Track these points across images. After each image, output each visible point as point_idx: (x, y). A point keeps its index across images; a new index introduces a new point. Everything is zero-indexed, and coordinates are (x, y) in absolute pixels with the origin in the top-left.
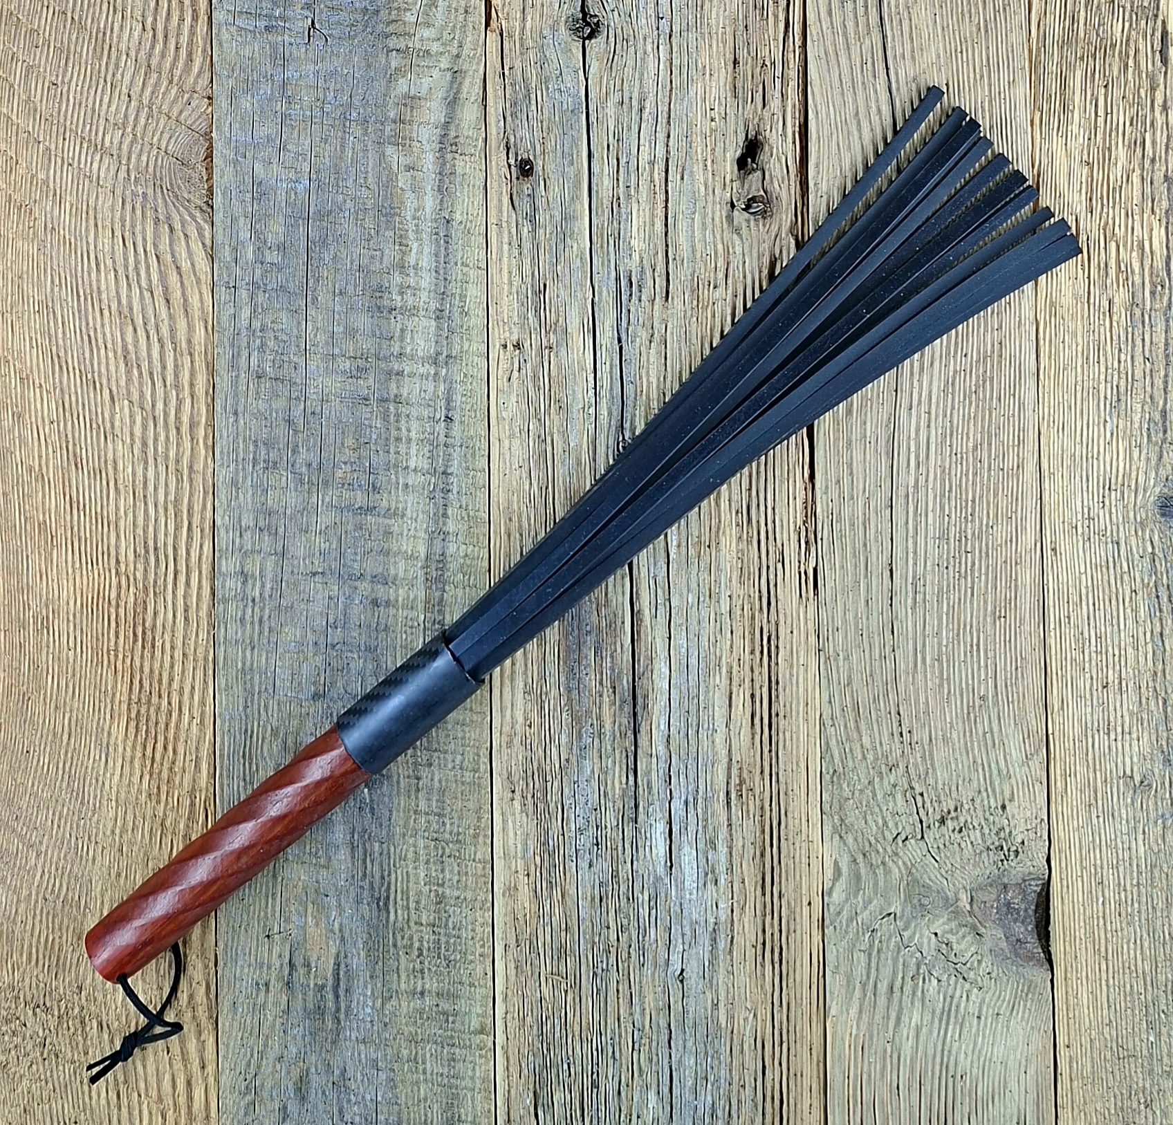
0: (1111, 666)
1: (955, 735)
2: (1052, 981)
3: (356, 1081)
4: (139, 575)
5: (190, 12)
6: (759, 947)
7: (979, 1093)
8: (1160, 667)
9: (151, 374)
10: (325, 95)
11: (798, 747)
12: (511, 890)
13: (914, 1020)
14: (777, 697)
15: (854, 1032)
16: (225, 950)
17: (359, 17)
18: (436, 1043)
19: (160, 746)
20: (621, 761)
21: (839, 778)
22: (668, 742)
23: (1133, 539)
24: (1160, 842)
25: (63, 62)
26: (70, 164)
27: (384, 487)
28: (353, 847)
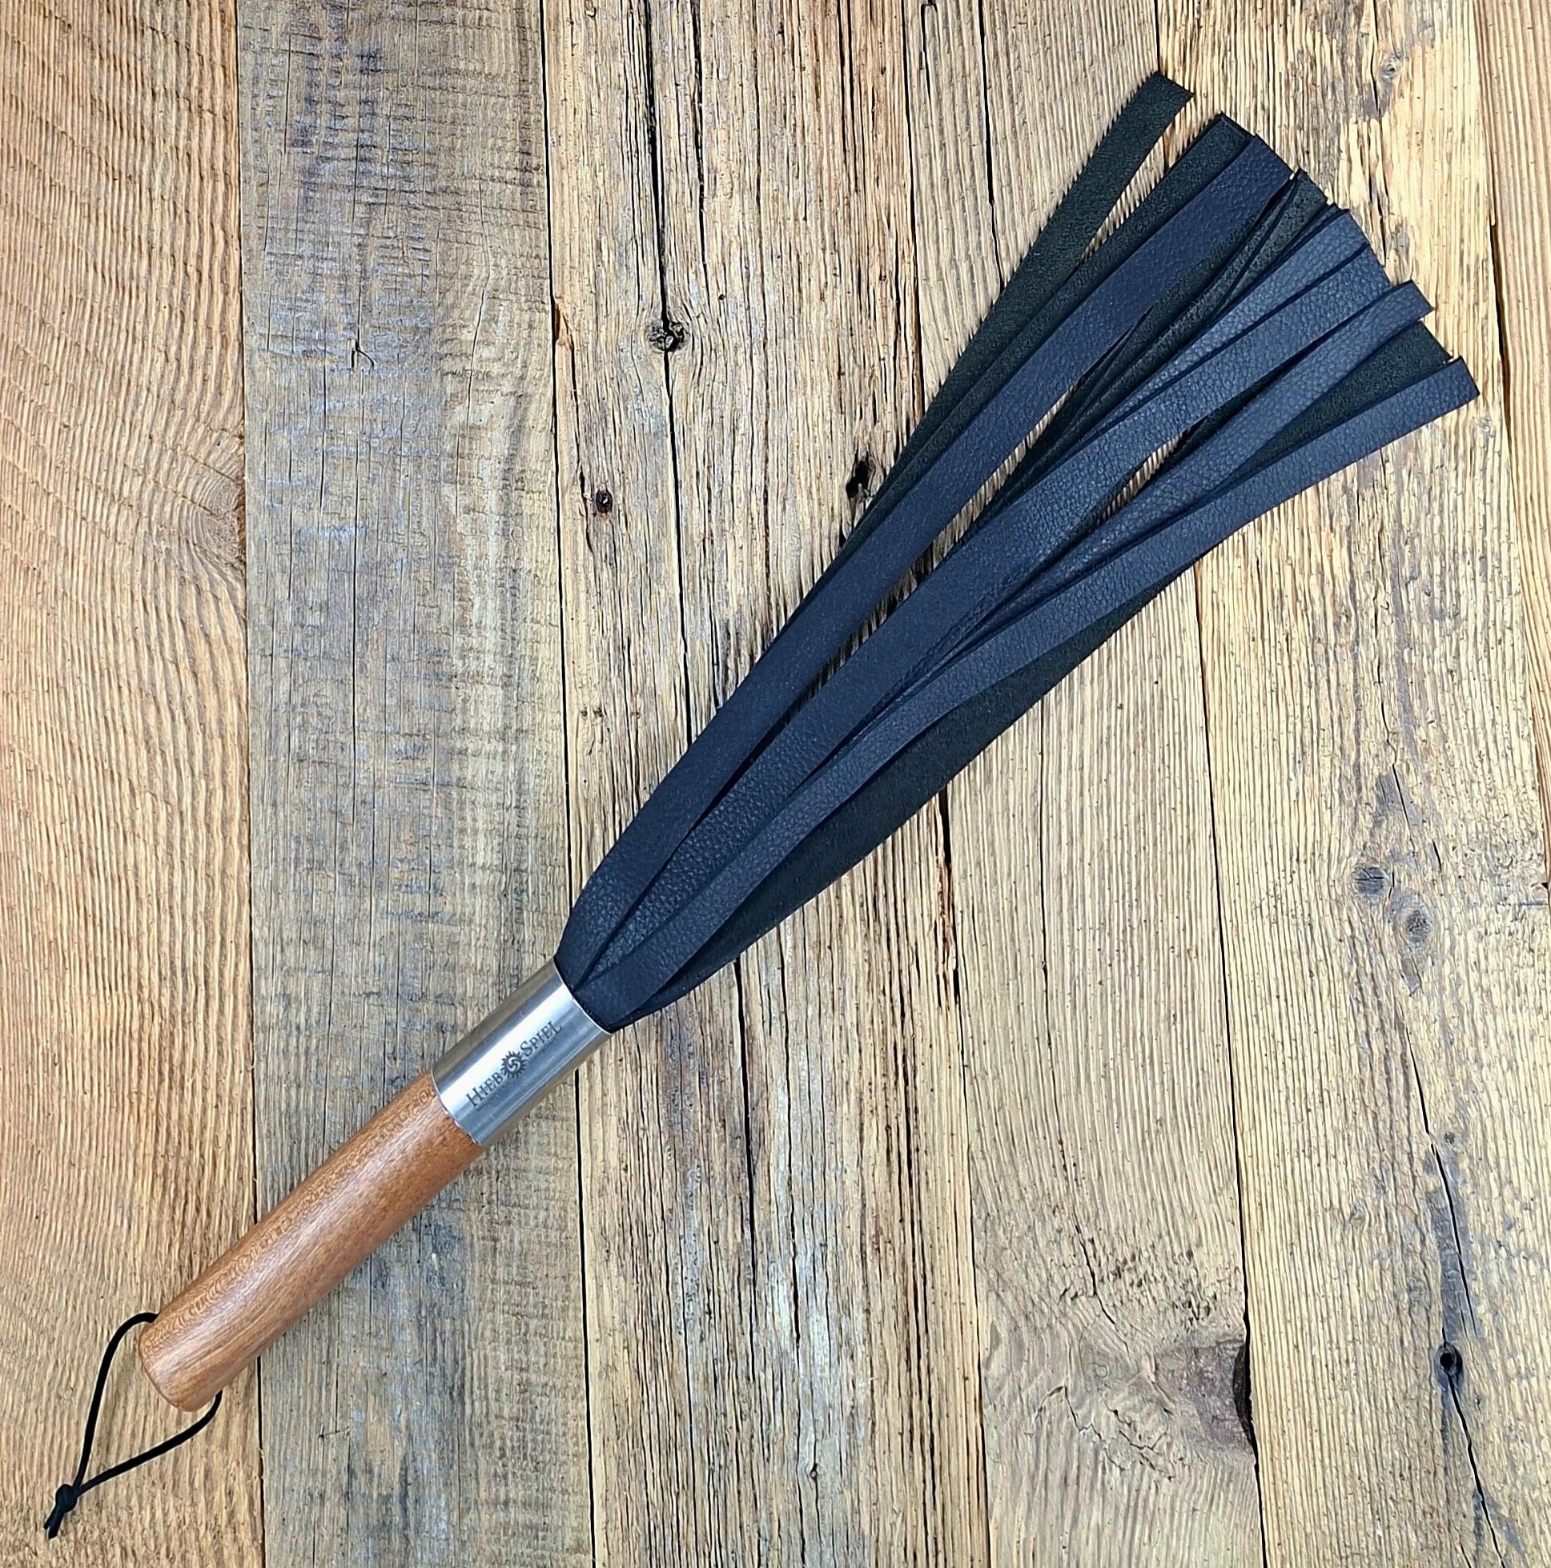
0: (1309, 1075)
1: (1128, 1166)
2: (1257, 1467)
4: (165, 1003)
5: (219, 338)
6: (906, 1434)
8: (1368, 1074)
9: (177, 761)
10: (372, 429)
11: (943, 1188)
12: (609, 1371)
13: (1094, 1519)
14: (917, 1127)
16: (272, 1453)
17: (409, 336)
19: (191, 1207)
20: (734, 1211)
21: (993, 1224)
22: (789, 1185)
23: (1328, 919)
24: (1377, 1287)
25: (76, 401)
26: (83, 519)
27: (447, 888)
28: (420, 1326)
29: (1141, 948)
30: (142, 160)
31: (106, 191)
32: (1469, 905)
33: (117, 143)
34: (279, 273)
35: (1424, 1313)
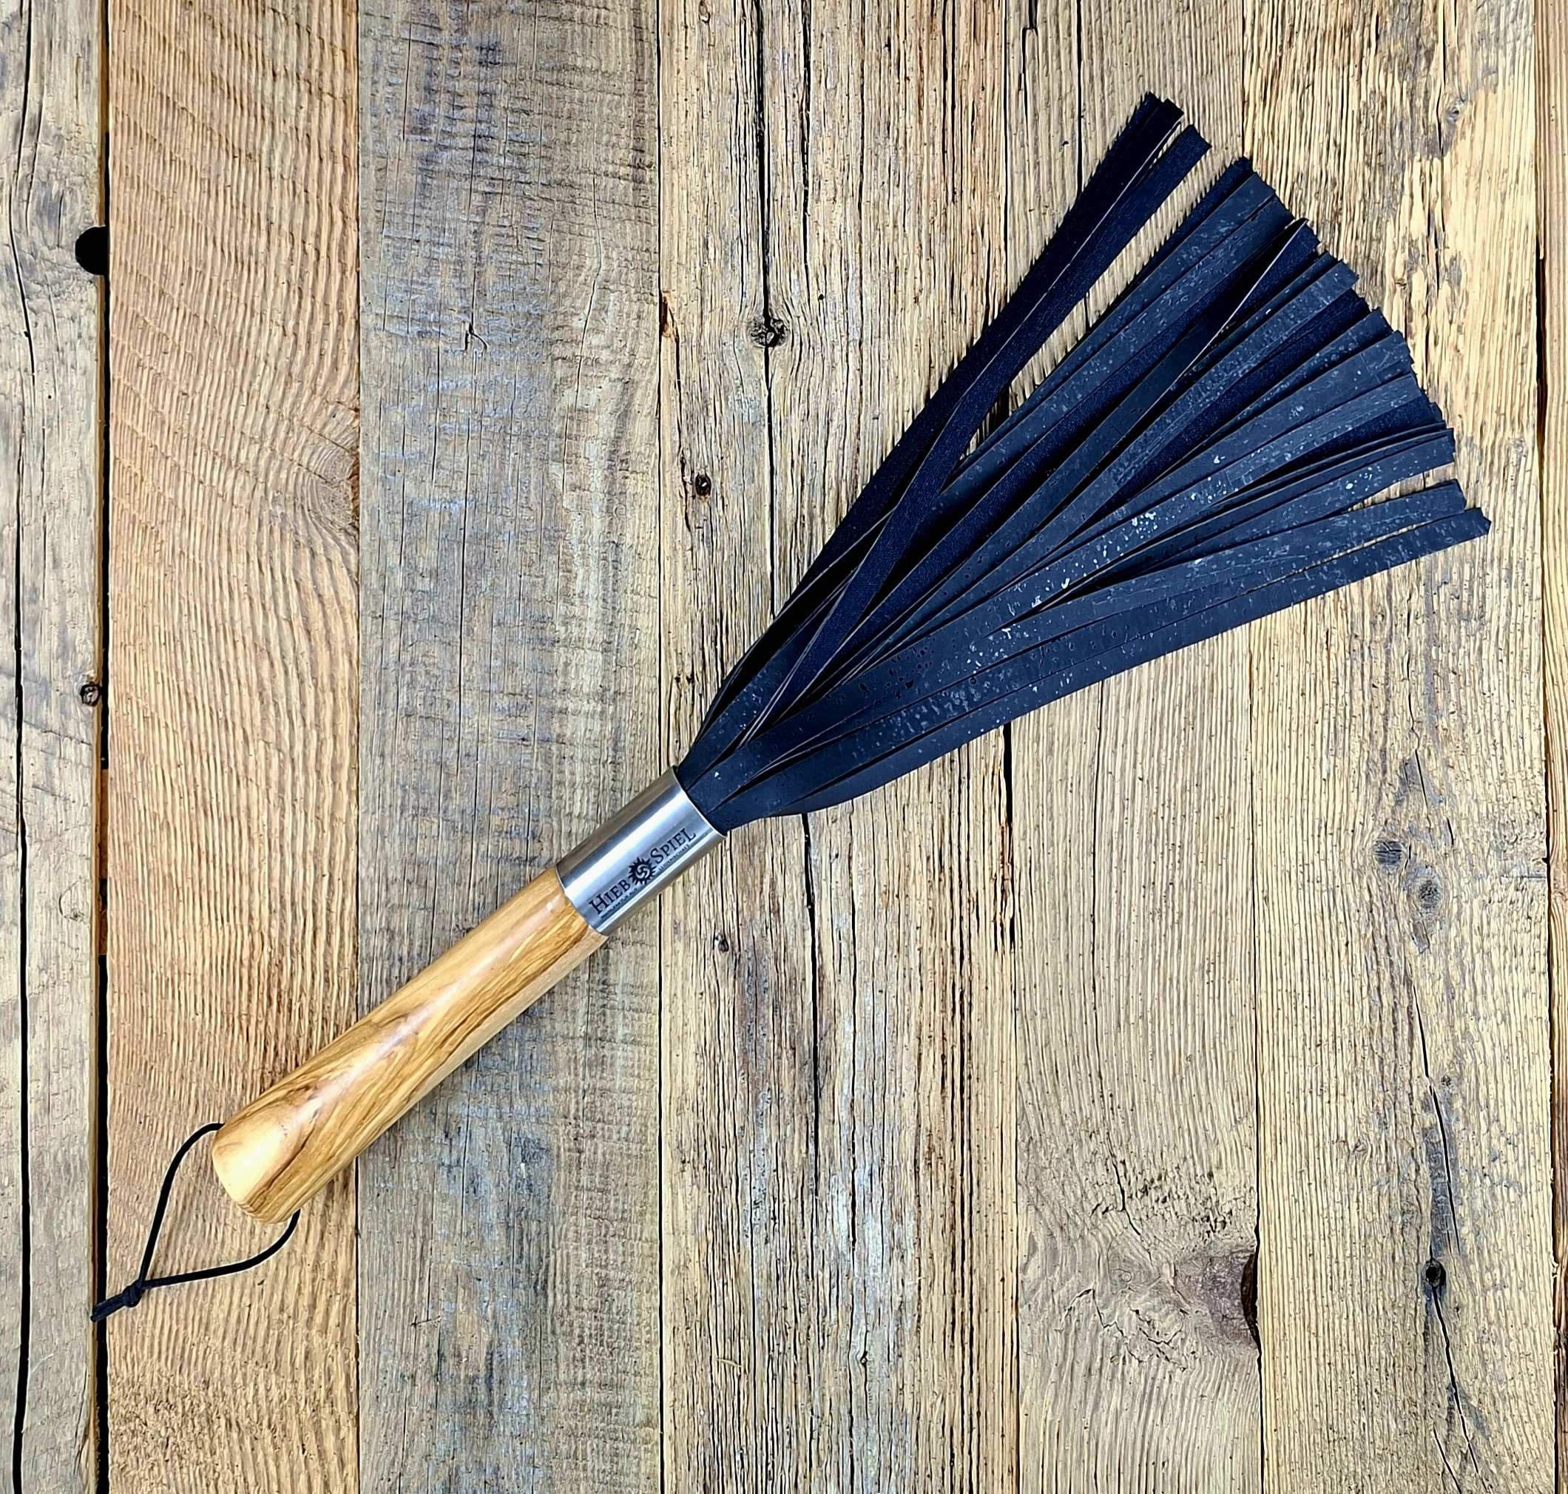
0: (1325, 1023)
1: (1159, 1097)
2: (1259, 1359)
3: (510, 1479)
4: (275, 933)
5: (336, 315)
6: (949, 1327)
7: (1182, 1482)
8: (1377, 1024)
9: (289, 712)
10: (483, 407)
11: (991, 1111)
12: (679, 1268)
13: (1113, 1405)
14: (970, 1058)
15: (1049, 1418)
16: (368, 1339)
17: (521, 322)
18: (597, 1437)
20: (800, 1129)
21: (1035, 1147)
22: (852, 1107)
23: (1350, 888)
24: (1375, 1210)
25: (194, 369)
27: (545, 835)
28: (508, 1228)
29: (1181, 905)
30: (262, 138)
31: (226, 169)
33: (237, 121)
34: (395, 256)
35: (1414, 1234)
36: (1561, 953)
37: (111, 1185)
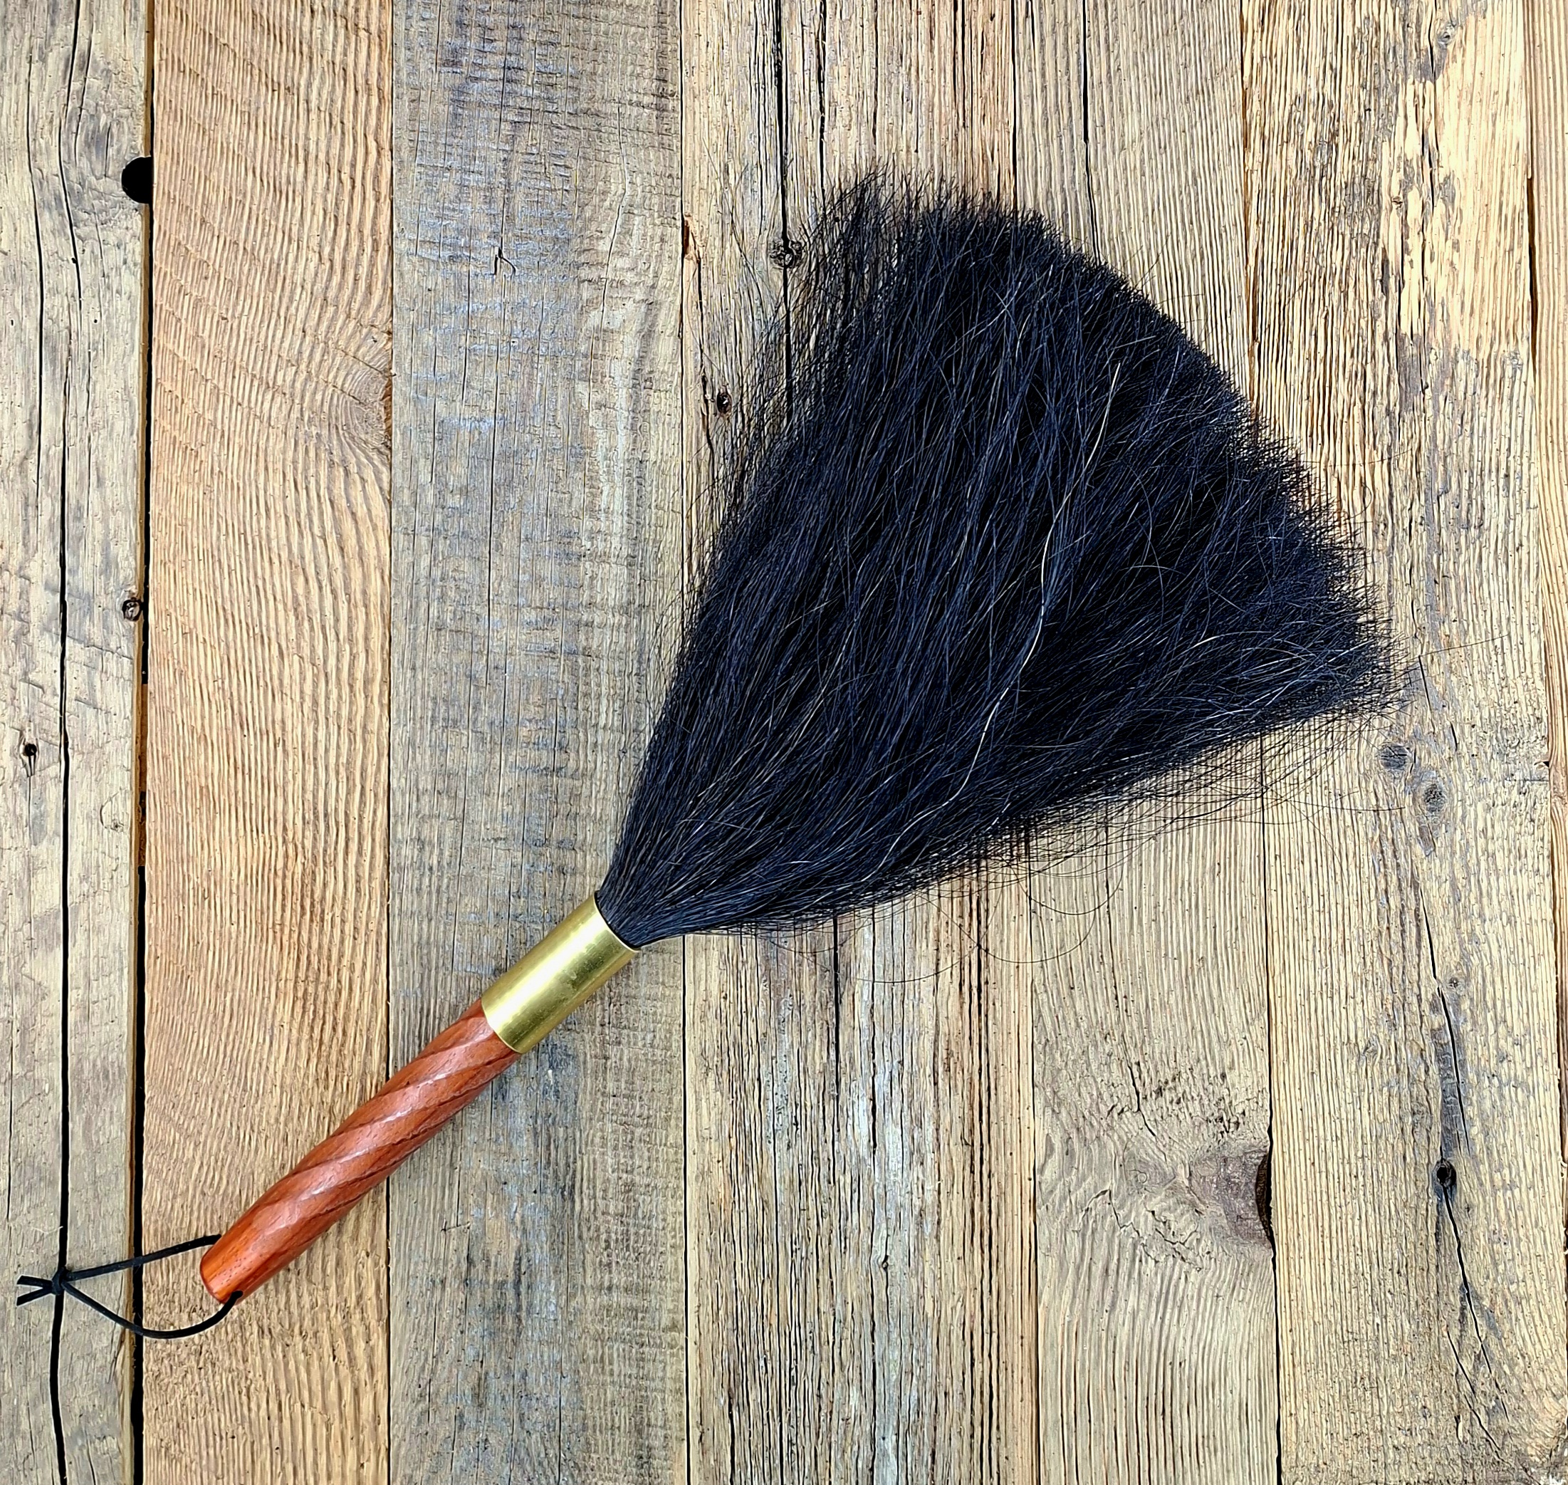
0: (1334, 926)
2: (1274, 1260)
3: (538, 1384)
4: (308, 844)
5: (370, 241)
6: (968, 1231)
7: (1199, 1382)
8: (1385, 926)
9: (323, 627)
10: (512, 328)
11: (1008, 1016)
12: (703, 1174)
13: (1130, 1304)
14: (987, 965)
15: (1067, 1320)
16: (399, 1244)
17: (549, 246)
18: (624, 1341)
19: (328, 1027)
20: (822, 1035)
21: (1051, 1049)
22: (872, 1014)
24: (1386, 1111)
25: (234, 295)
26: (239, 404)
27: (572, 746)
28: (536, 1134)
30: (300, 73)
31: (265, 102)
32: (1480, 780)
33: (277, 56)
34: (427, 183)
35: (1425, 1133)
36: (1561, 857)
37: (148, 1095)
